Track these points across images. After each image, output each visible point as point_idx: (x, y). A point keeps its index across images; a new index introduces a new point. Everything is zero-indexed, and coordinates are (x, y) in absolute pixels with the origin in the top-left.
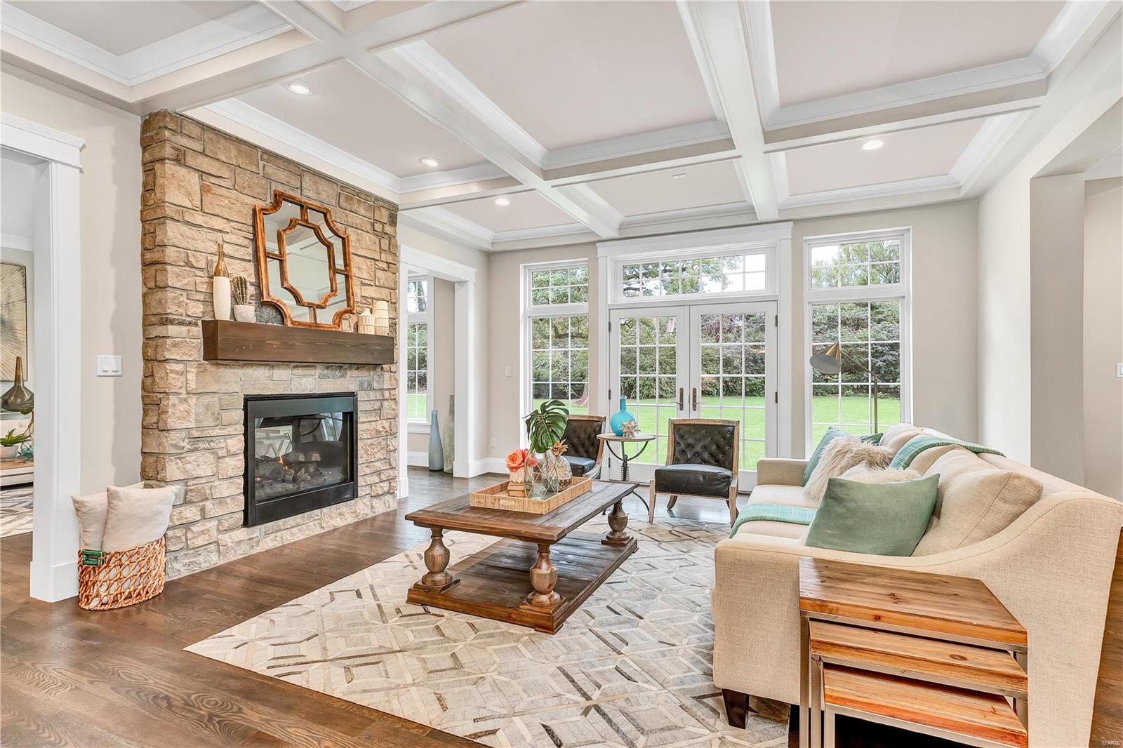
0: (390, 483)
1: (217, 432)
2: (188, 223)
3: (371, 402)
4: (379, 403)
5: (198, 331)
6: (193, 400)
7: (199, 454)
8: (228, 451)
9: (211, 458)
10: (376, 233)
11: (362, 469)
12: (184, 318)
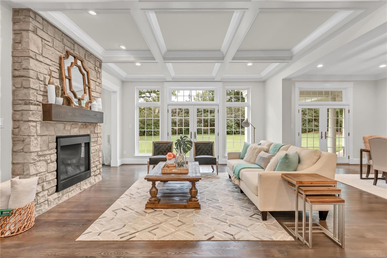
0: (100, 170)
1: (48, 152)
2: (37, 60)
3: (94, 138)
4: (96, 138)
5: (40, 108)
6: (39, 139)
7: (41, 162)
8: (51, 160)
9: (45, 163)
10: (96, 71)
11: (92, 165)
12: (36, 102)
